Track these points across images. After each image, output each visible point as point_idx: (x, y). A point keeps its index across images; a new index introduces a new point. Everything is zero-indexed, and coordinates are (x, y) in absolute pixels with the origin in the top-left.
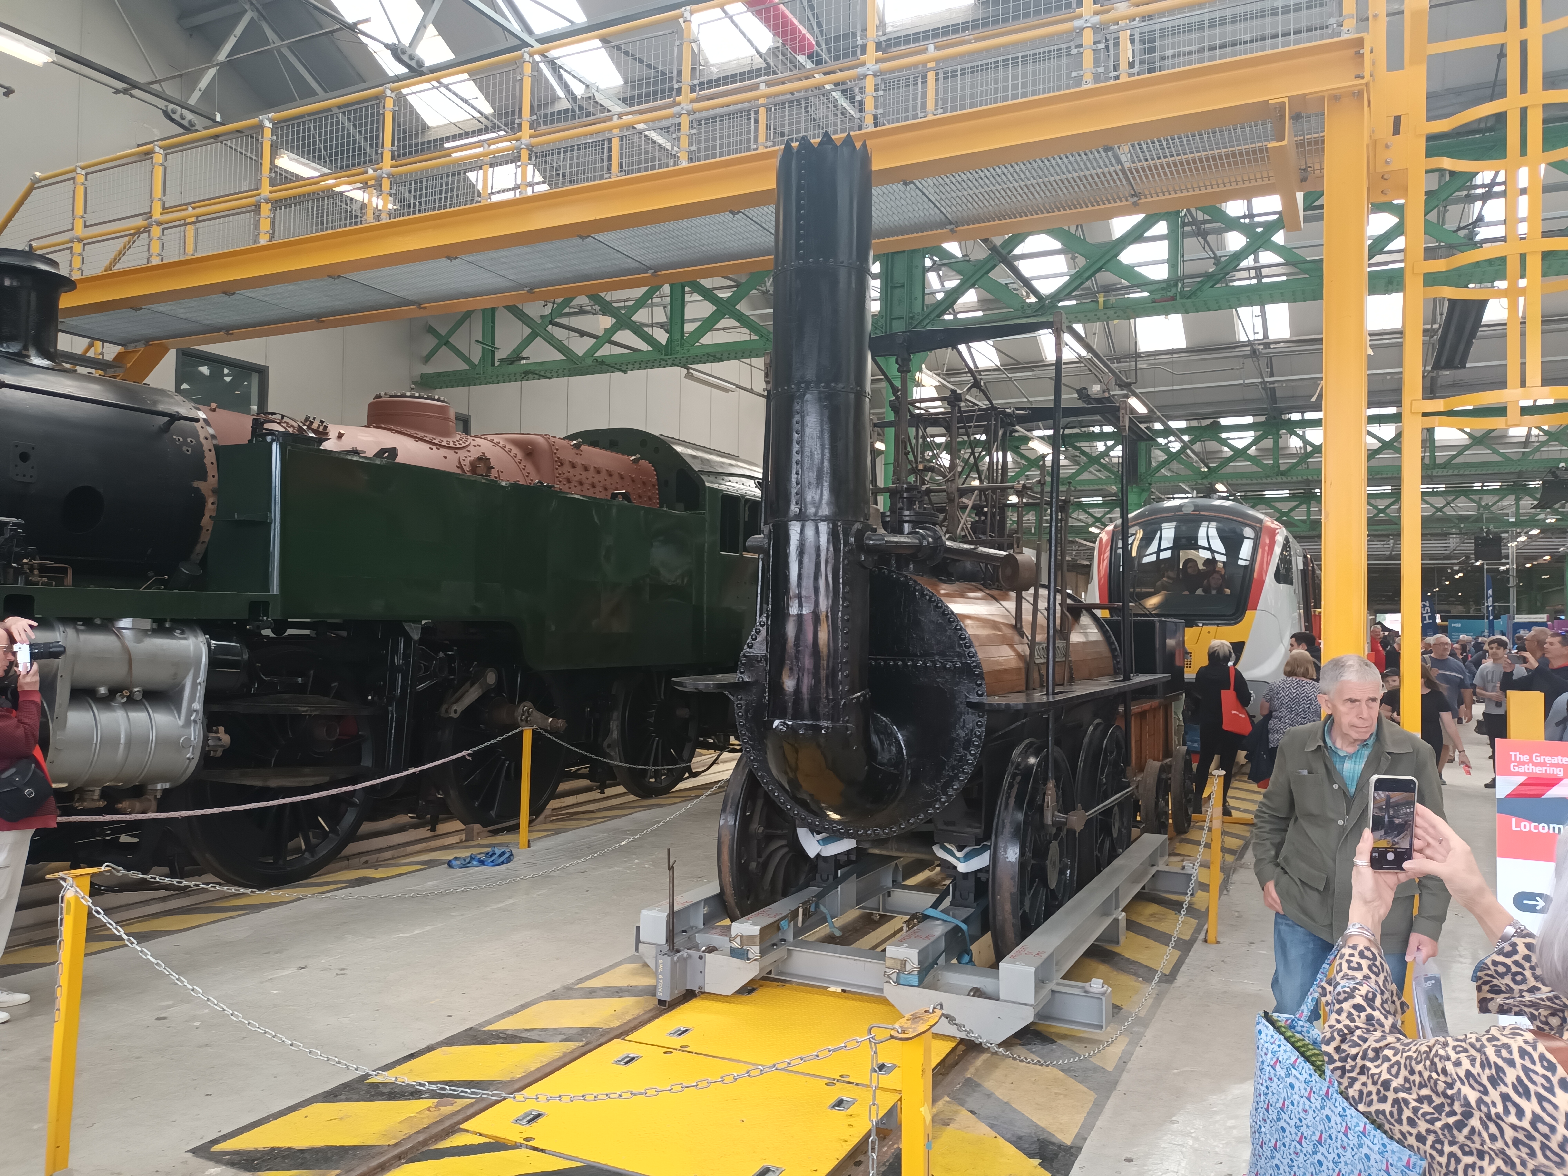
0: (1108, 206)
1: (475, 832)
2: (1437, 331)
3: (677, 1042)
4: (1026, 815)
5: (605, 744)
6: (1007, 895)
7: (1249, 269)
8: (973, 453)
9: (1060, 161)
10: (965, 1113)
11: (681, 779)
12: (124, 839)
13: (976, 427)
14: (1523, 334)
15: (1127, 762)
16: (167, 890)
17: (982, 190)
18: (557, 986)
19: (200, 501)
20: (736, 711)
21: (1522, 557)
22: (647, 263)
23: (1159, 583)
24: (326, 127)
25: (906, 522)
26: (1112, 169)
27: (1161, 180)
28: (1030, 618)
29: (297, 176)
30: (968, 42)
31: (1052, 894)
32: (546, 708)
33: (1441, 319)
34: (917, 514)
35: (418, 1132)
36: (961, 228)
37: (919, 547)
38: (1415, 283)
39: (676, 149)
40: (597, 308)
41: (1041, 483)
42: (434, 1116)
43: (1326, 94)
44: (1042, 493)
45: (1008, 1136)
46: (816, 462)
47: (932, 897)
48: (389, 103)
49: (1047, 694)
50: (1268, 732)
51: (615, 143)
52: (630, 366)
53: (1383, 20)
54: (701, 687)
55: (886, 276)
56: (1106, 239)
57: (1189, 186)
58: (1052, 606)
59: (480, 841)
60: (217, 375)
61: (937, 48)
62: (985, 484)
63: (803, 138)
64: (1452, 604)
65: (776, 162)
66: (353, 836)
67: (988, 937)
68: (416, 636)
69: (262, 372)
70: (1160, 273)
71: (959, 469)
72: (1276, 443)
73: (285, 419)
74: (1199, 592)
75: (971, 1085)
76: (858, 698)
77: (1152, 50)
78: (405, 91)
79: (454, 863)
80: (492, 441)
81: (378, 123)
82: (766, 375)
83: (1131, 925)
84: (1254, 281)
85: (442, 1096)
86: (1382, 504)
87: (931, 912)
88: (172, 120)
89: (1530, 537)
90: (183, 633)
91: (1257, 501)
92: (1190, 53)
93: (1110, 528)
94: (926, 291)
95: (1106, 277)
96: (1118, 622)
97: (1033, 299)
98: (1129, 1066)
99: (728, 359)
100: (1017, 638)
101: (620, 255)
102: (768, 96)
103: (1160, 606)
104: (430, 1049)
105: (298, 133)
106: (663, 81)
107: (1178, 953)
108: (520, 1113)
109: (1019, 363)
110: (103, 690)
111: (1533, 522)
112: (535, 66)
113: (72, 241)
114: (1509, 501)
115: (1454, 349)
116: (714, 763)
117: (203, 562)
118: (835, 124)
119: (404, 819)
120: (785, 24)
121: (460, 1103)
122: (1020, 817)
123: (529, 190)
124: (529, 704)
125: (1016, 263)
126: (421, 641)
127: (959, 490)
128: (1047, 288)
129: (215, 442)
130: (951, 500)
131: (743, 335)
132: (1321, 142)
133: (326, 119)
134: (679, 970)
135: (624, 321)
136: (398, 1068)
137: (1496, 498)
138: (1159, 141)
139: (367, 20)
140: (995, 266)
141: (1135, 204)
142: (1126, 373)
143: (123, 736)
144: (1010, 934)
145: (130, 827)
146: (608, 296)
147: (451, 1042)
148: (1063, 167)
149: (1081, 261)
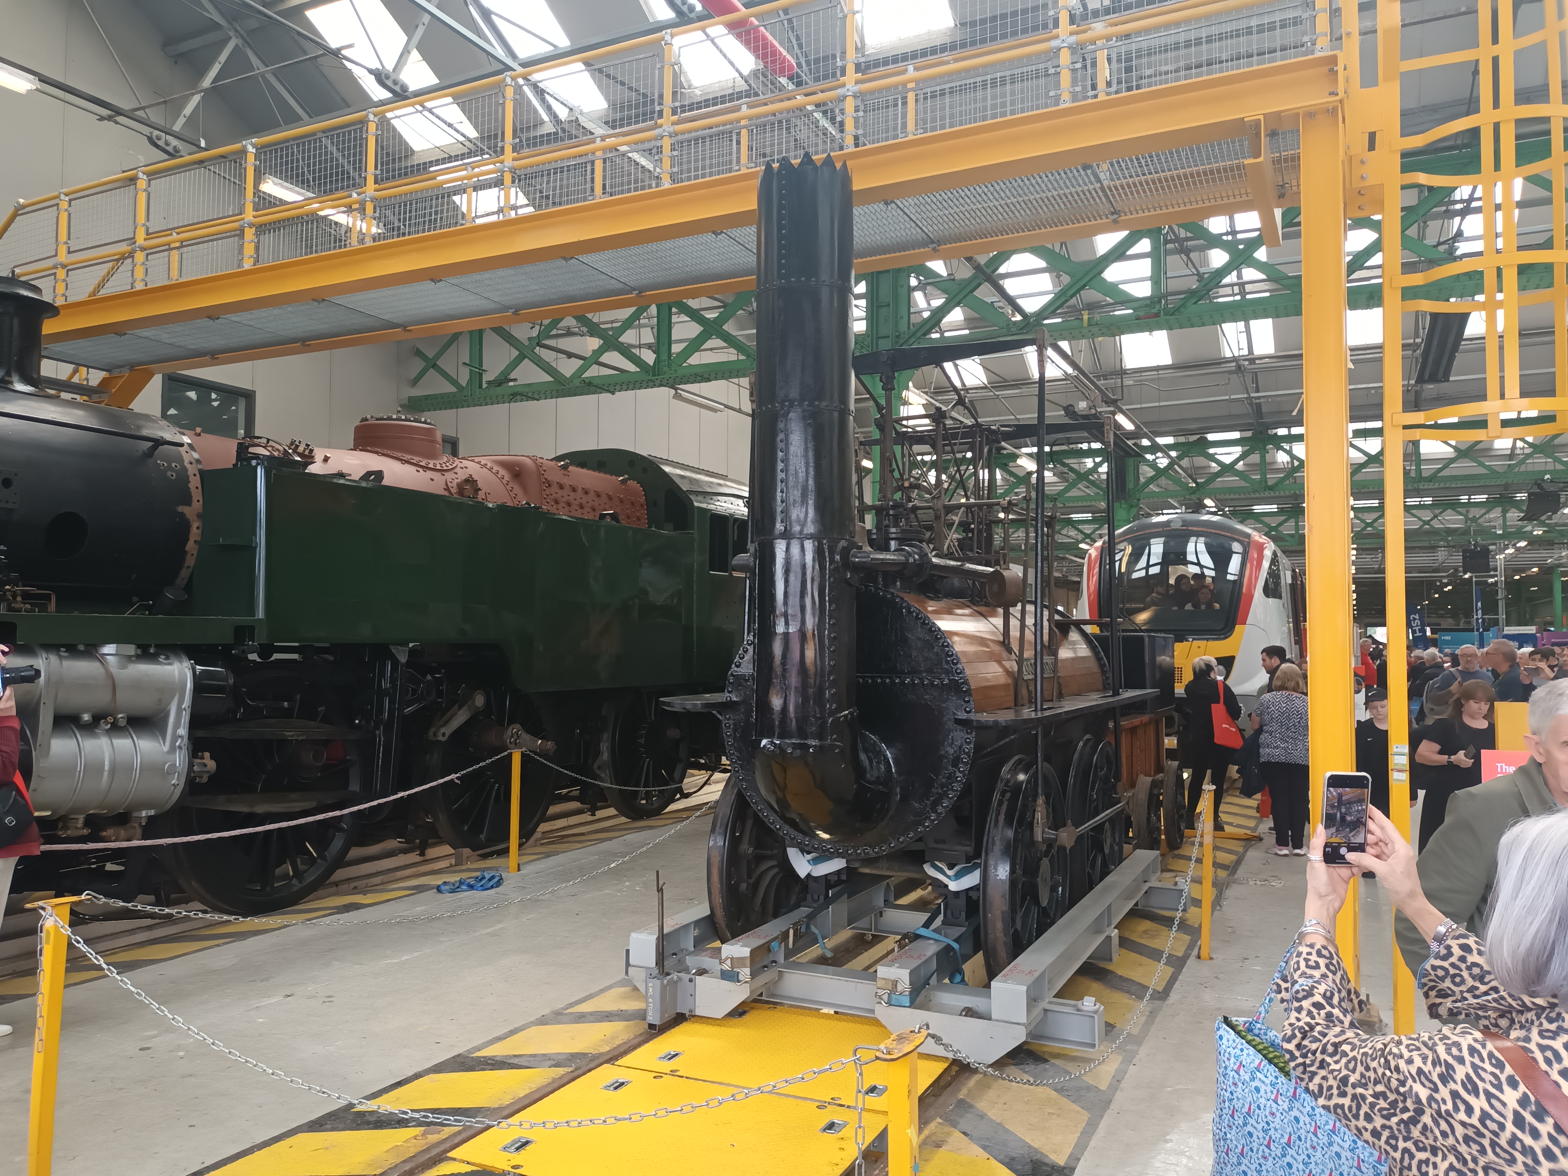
0: (1088, 223)
1: (464, 857)
2: (1420, 345)
3: (667, 1066)
4: (1016, 832)
5: (596, 766)
6: (998, 913)
7: (1232, 285)
8: (959, 471)
9: (1039, 181)
10: (957, 1135)
11: (673, 800)
12: (110, 867)
13: (961, 444)
14: (1501, 348)
15: (1118, 778)
16: (152, 918)
17: (963, 209)
18: (546, 1011)
19: (184, 526)
20: (725, 730)
21: (1511, 569)
22: (631, 284)
23: (1148, 599)
24: (309, 151)
25: (893, 539)
26: (1091, 187)
27: (1140, 197)
28: (1018, 634)
29: (281, 200)
30: (948, 63)
31: (1044, 912)
32: (535, 731)
33: (1423, 333)
34: (903, 531)
35: (404, 1162)
36: (944, 247)
37: (905, 564)
38: (1392, 297)
39: (658, 170)
40: (585, 329)
41: (1027, 499)
42: (422, 1144)
43: (1301, 111)
44: (1027, 509)
45: (1002, 1157)
46: (801, 480)
47: (924, 917)
48: (372, 127)
49: (1036, 710)
50: (1259, 747)
51: (599, 165)
52: (618, 387)
53: (1356, 39)
54: (688, 707)
55: (871, 296)
56: (1091, 258)
57: (1168, 203)
58: (1039, 621)
59: (470, 865)
60: (204, 400)
61: (916, 69)
62: (972, 501)
63: (783, 158)
64: (1442, 616)
65: (757, 182)
66: (340, 862)
67: (980, 956)
68: (403, 659)
69: (249, 396)
70: (1143, 290)
71: (946, 485)
72: (1263, 457)
73: (271, 443)
74: (1189, 607)
75: (964, 1106)
76: (845, 716)
77: (1128, 70)
78: (389, 115)
79: (443, 888)
80: (479, 463)
81: (361, 147)
82: (751, 395)
83: (1124, 942)
84: (1238, 298)
85: (429, 1124)
86: (1369, 518)
87: (923, 932)
88: (157, 146)
89: (1518, 549)
90: (167, 658)
91: (1246, 516)
92: (1166, 73)
93: (1099, 544)
94: (912, 310)
95: (1090, 295)
96: (1107, 637)
97: (1018, 318)
98: (1123, 1084)
99: (716, 379)
100: (1005, 654)
101: (604, 277)
102: (750, 118)
103: (1149, 621)
104: (417, 1076)
105: (281, 158)
106: (645, 104)
107: (1170, 970)
108: (508, 1141)
109: (1006, 381)
110: (86, 717)
111: (1521, 534)
112: (518, 89)
113: (55, 267)
114: (1496, 513)
115: (1437, 363)
116: (705, 783)
117: (188, 587)
118: (817, 145)
119: (393, 844)
120: (765, 46)
121: (448, 1131)
122: (1010, 834)
123: (513, 213)
124: (518, 726)
125: (1001, 282)
126: (408, 664)
127: (945, 507)
128: (1031, 306)
129: (200, 467)
130: (938, 517)
131: (730, 355)
132: (1296, 158)
133: (309, 144)
134: (669, 993)
135: (611, 342)
136: (385, 1096)
137: (1483, 511)
138: (1138, 159)
139: (350, 46)
140: (980, 284)
141: (1115, 221)
142: (1113, 389)
143: (107, 763)
144: (1002, 952)
145: (116, 855)
146: (595, 317)
147: (438, 1069)
148: (1043, 186)
149: (1066, 279)
